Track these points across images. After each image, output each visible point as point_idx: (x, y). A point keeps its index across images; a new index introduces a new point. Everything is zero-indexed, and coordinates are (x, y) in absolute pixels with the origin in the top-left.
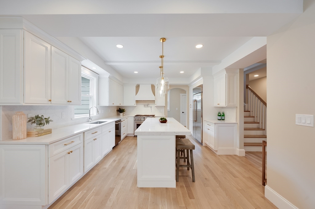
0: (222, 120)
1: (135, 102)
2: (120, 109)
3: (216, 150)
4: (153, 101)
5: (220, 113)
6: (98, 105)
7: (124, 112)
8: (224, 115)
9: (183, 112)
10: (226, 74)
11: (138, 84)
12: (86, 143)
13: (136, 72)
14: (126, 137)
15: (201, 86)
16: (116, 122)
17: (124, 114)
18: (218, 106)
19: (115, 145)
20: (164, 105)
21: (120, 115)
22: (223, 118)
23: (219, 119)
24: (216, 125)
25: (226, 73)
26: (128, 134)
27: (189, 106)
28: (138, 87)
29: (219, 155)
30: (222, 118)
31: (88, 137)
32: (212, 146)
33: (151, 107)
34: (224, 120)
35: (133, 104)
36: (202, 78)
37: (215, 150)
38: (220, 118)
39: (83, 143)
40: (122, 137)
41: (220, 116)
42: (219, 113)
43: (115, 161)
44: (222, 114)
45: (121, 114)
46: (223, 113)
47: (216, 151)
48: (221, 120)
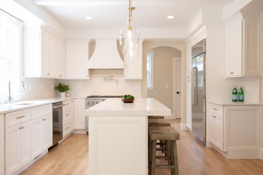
0: (240, 101)
1: (87, 73)
2: (60, 84)
3: (225, 151)
4: (120, 71)
5: (236, 89)
6: (23, 75)
7: (68, 91)
8: (242, 93)
9: (178, 93)
10: (242, 21)
11: (92, 40)
12: (8, 131)
13: (89, 18)
14: (72, 135)
15: (203, 42)
16: (54, 104)
17: (68, 95)
18: (232, 76)
19: (52, 145)
20: (140, 76)
21: (60, 96)
22: (241, 98)
23: (234, 99)
24: (225, 107)
25: (242, 19)
26: (75, 130)
27: (186, 79)
28: (92, 44)
29: (230, 160)
30: (239, 97)
31: (12, 122)
32: (219, 145)
33: (117, 82)
34: (242, 101)
35: (84, 75)
36: (204, 27)
37: (223, 152)
38: (235, 97)
39: (3, 130)
40: (65, 133)
41: (236, 93)
42: (234, 89)
43: (53, 166)
44: (239, 90)
45: (63, 94)
46: (241, 89)
47: (226, 153)
48: (238, 102)
